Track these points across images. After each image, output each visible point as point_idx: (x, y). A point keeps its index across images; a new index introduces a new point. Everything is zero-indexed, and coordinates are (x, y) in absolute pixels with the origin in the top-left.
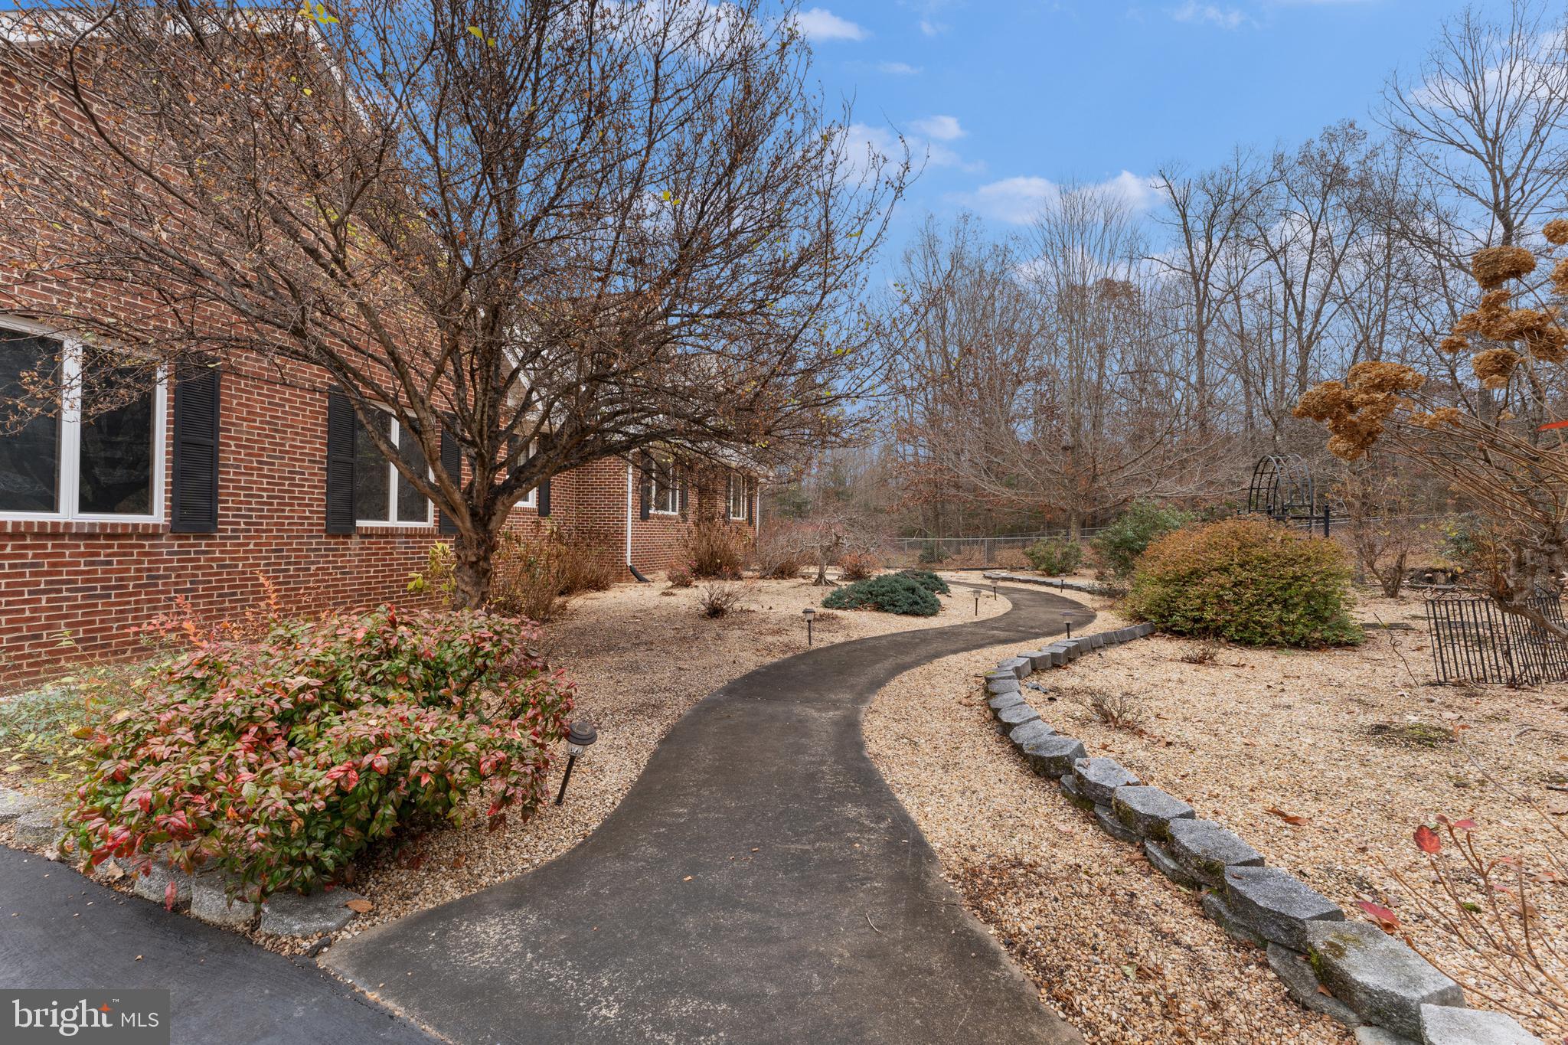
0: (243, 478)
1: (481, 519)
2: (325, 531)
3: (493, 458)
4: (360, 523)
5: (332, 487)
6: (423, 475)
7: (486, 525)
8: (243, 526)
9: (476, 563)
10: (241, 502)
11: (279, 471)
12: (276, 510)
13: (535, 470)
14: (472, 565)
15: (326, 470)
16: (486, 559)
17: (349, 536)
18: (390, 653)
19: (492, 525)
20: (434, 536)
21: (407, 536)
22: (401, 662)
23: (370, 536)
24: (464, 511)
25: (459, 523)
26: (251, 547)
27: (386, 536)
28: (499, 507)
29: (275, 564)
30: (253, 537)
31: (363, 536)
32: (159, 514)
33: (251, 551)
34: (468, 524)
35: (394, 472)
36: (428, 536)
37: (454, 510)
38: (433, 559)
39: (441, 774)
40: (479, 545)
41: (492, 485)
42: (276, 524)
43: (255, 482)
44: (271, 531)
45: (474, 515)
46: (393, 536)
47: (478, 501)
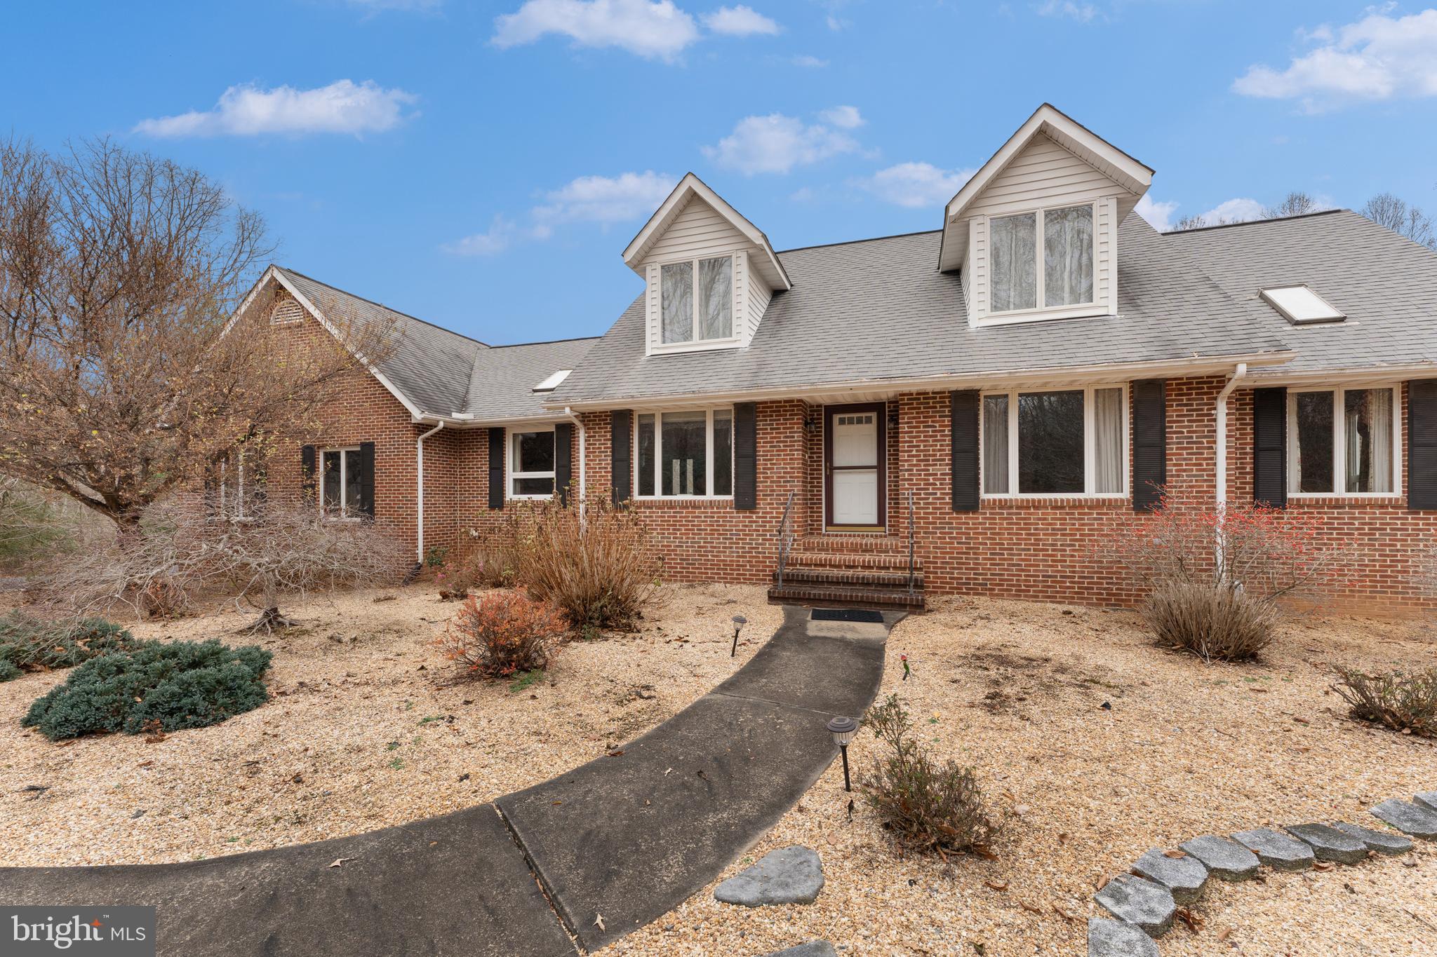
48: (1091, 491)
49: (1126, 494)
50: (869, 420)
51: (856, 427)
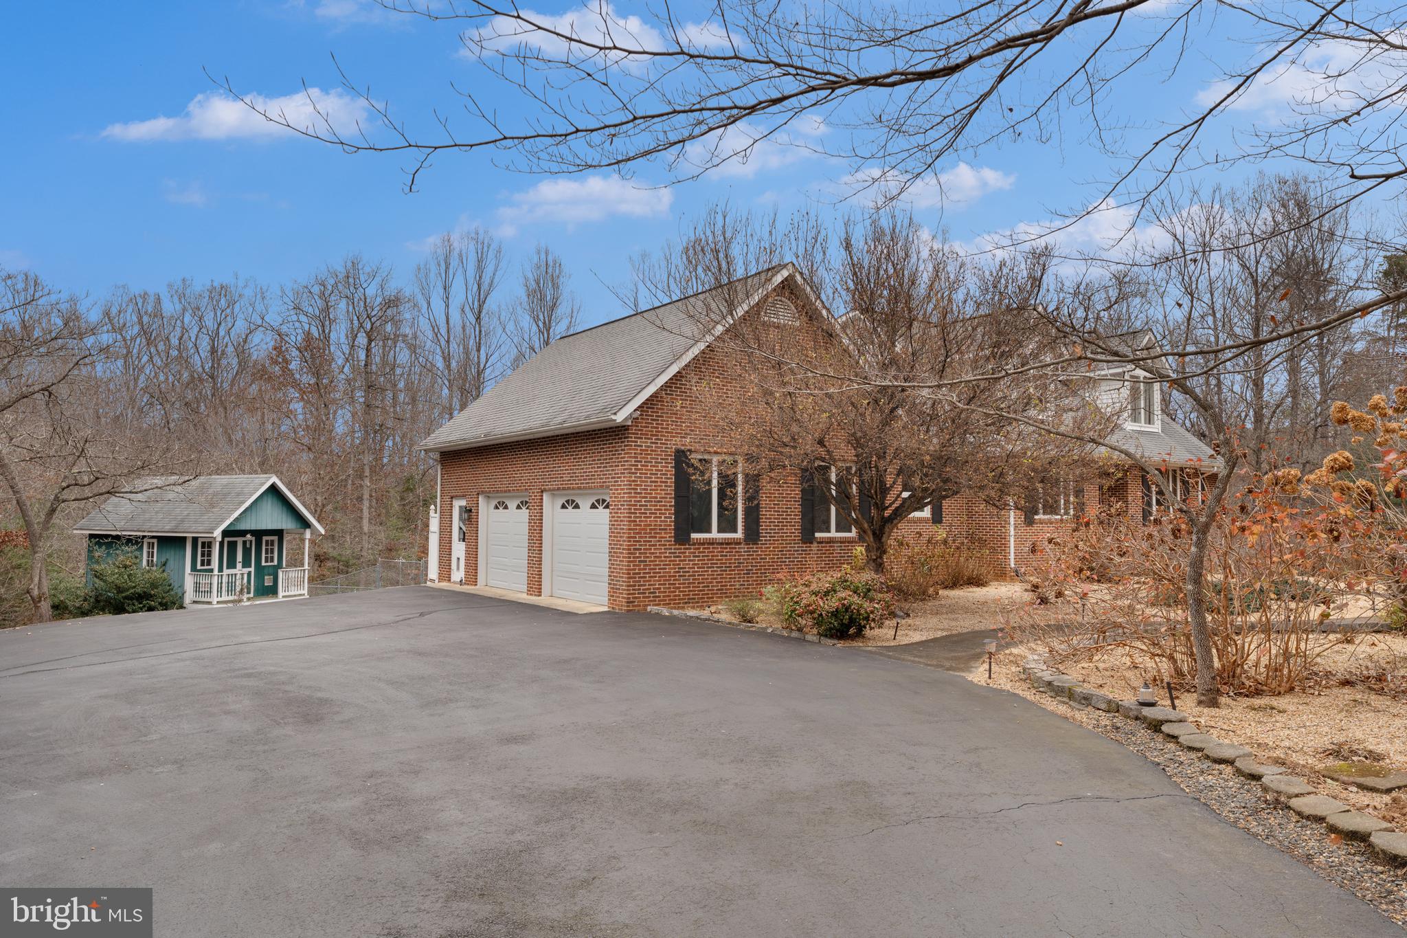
1: (878, 536)
2: (801, 540)
3: (883, 503)
4: (817, 535)
5: (804, 515)
6: (850, 515)
7: (880, 540)
8: (768, 537)
9: (876, 559)
10: (767, 525)
12: (781, 529)
13: (904, 509)
14: (874, 560)
15: (801, 505)
16: (881, 557)
17: (811, 543)
18: (846, 581)
19: (884, 539)
20: (856, 542)
21: (841, 542)
22: (848, 583)
23: (822, 542)
24: (870, 532)
25: (867, 538)
26: (772, 548)
27: (830, 543)
28: (887, 529)
29: (780, 558)
30: (772, 544)
31: (819, 543)
32: (739, 535)
33: (771, 551)
34: (872, 539)
35: (833, 509)
36: (852, 542)
37: (865, 532)
38: (856, 557)
39: (858, 611)
40: (877, 550)
41: (883, 517)
42: (780, 536)
43: (772, 515)
44: (779, 540)
45: (874, 534)
46: (834, 542)
47: (876, 527)
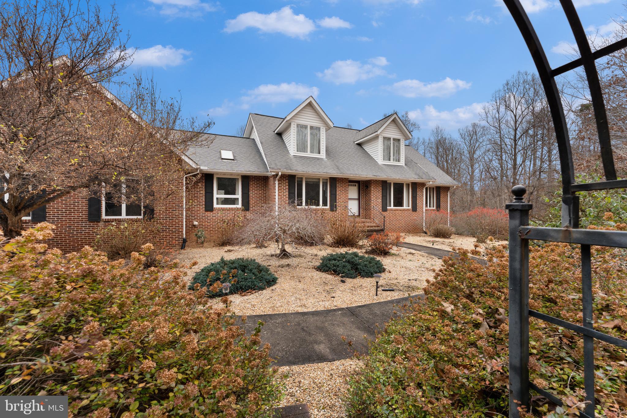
0: (56, 205)
2: (88, 220)
8: (56, 219)
10: (55, 212)
11: (69, 202)
12: (68, 214)
17: (99, 222)
26: (59, 226)
27: (122, 221)
29: (68, 231)
30: (60, 223)
33: (59, 227)
42: (68, 219)
43: (60, 206)
44: (67, 221)
46: (124, 221)
48: (405, 207)
49: (410, 207)
50: (355, 186)
51: (352, 187)
